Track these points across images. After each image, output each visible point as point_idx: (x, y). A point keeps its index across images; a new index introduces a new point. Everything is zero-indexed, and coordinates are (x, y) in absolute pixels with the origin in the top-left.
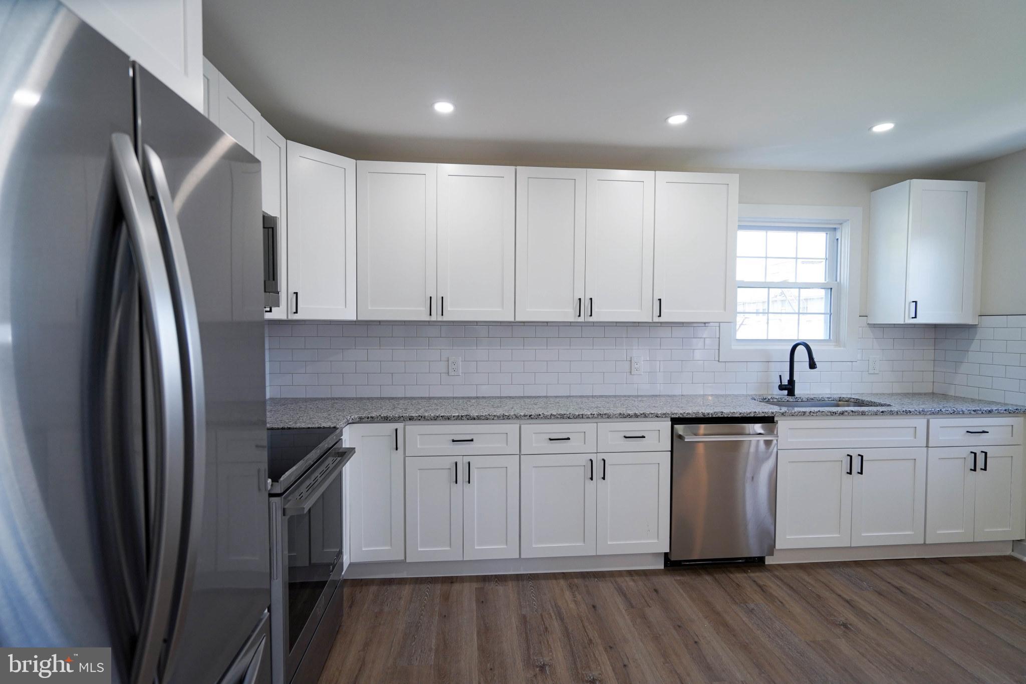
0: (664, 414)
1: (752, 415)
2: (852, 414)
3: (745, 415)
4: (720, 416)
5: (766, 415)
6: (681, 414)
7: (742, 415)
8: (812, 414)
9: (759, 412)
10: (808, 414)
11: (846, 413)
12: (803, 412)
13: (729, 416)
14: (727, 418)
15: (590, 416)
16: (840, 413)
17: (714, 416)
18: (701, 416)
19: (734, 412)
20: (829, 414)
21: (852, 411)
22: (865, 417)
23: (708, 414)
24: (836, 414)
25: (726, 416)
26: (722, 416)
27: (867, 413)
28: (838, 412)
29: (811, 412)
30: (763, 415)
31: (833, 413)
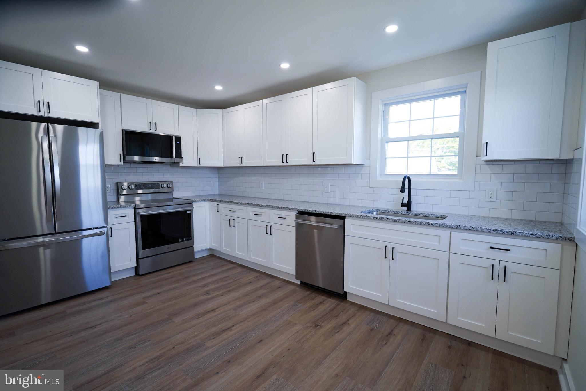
0: (292, 208)
1: (330, 214)
2: (387, 220)
3: (326, 213)
4: (315, 212)
5: (337, 215)
6: (298, 209)
7: (325, 213)
8: (362, 217)
9: (333, 212)
10: (359, 216)
11: (384, 219)
12: (356, 215)
13: (319, 213)
14: (318, 213)
15: (266, 206)
16: (379, 219)
17: (312, 212)
18: (306, 211)
19: (321, 211)
20: (373, 218)
21: (388, 218)
22: (395, 223)
23: (310, 211)
24: (377, 219)
25: (317, 212)
26: (316, 212)
27: (397, 221)
28: (378, 218)
29: (361, 216)
30: (335, 214)
31: (375, 218)
